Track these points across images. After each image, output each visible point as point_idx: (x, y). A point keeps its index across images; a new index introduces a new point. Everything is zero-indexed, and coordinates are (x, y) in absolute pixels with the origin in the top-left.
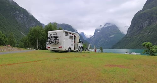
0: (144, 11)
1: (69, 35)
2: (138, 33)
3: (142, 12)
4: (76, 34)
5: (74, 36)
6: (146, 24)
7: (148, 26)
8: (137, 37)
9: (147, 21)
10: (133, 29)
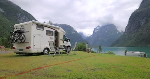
0: (141, 10)
1: (45, 29)
2: (135, 31)
3: (139, 11)
4: (58, 28)
5: (54, 31)
6: (143, 22)
7: (145, 23)
8: (135, 35)
9: (144, 20)
10: (131, 28)
